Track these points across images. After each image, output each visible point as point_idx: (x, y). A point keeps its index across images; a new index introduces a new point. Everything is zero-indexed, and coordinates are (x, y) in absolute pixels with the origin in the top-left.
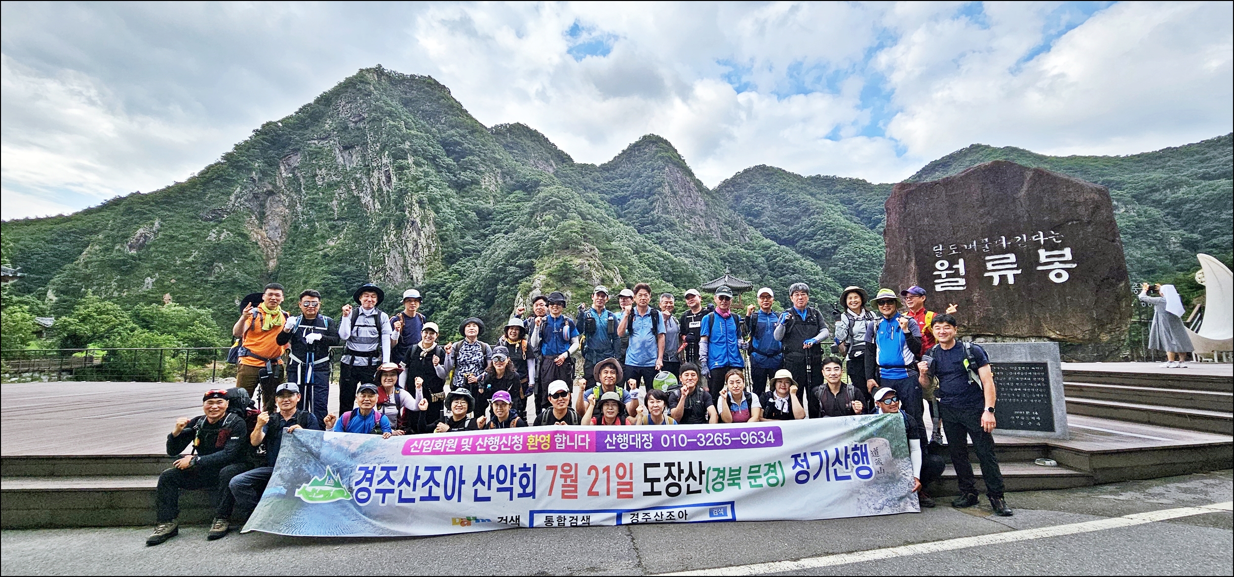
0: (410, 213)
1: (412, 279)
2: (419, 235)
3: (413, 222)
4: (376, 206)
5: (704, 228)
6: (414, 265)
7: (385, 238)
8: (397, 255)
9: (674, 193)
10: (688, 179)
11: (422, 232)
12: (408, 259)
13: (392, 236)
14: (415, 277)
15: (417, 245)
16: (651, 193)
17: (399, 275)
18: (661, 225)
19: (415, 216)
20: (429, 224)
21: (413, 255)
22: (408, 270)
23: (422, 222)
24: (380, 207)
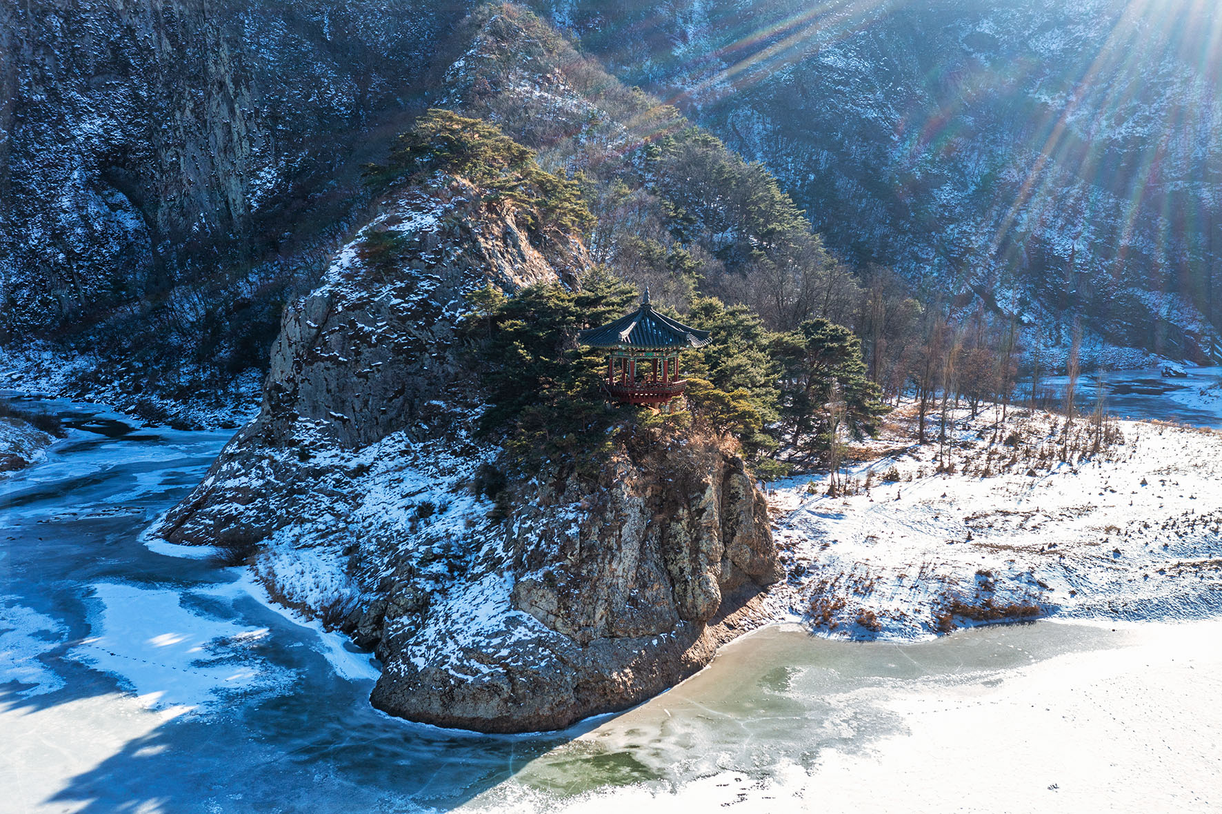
0: (215, 63)
1: (227, 202)
2: (232, 111)
3: (222, 85)
4: (163, 44)
6: (227, 174)
7: (178, 115)
8: (197, 154)
11: (236, 106)
12: (217, 160)
13: (188, 112)
14: (231, 201)
15: (230, 132)
17: (205, 196)
19: (223, 71)
20: (248, 88)
21: (225, 153)
22: (219, 186)
23: (236, 83)
24: (170, 48)
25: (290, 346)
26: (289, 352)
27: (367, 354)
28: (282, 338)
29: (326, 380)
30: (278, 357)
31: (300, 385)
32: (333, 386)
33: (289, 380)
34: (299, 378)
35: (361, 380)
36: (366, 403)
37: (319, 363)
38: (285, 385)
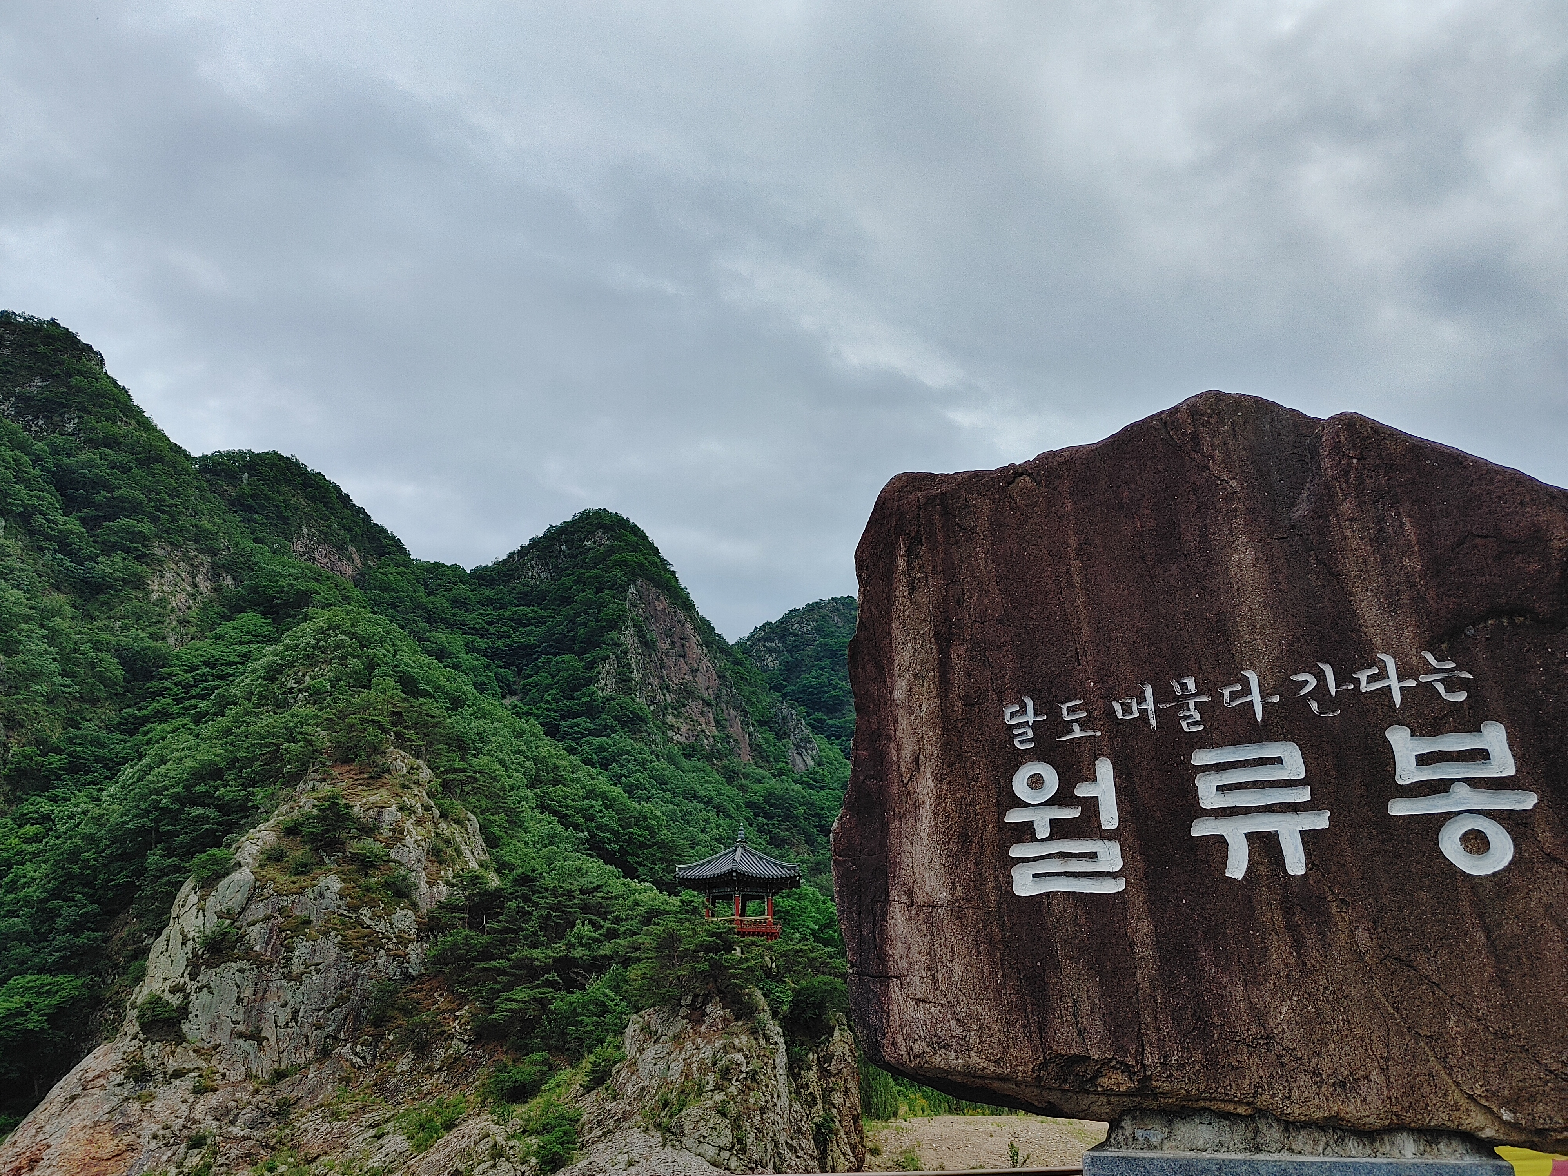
5: (711, 730)
9: (647, 645)
10: (682, 616)
16: (591, 643)
18: (611, 721)
25: (183, 944)
26: (181, 954)
27: (304, 950)
28: (172, 931)
29: (238, 986)
30: (162, 959)
31: (193, 997)
32: (247, 993)
33: (173, 991)
34: (191, 986)
35: (292, 983)
36: (296, 1013)
37: (229, 964)
38: (167, 996)
